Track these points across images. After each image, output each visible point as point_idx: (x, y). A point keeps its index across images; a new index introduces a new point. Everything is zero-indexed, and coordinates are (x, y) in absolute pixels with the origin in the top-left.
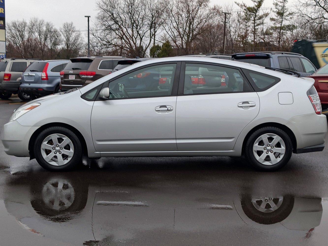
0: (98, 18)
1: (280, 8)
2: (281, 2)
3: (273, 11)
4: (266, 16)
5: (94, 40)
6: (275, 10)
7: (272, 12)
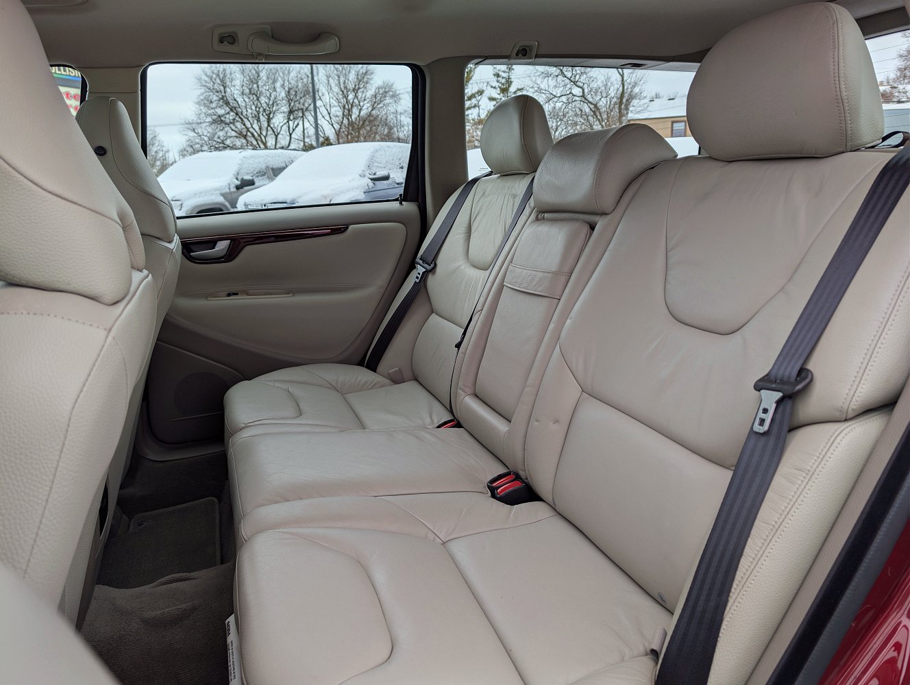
0: (198, 103)
1: (503, 81)
2: (504, 72)
3: (492, 87)
4: (481, 94)
5: (197, 141)
6: (495, 84)
7: (489, 87)
